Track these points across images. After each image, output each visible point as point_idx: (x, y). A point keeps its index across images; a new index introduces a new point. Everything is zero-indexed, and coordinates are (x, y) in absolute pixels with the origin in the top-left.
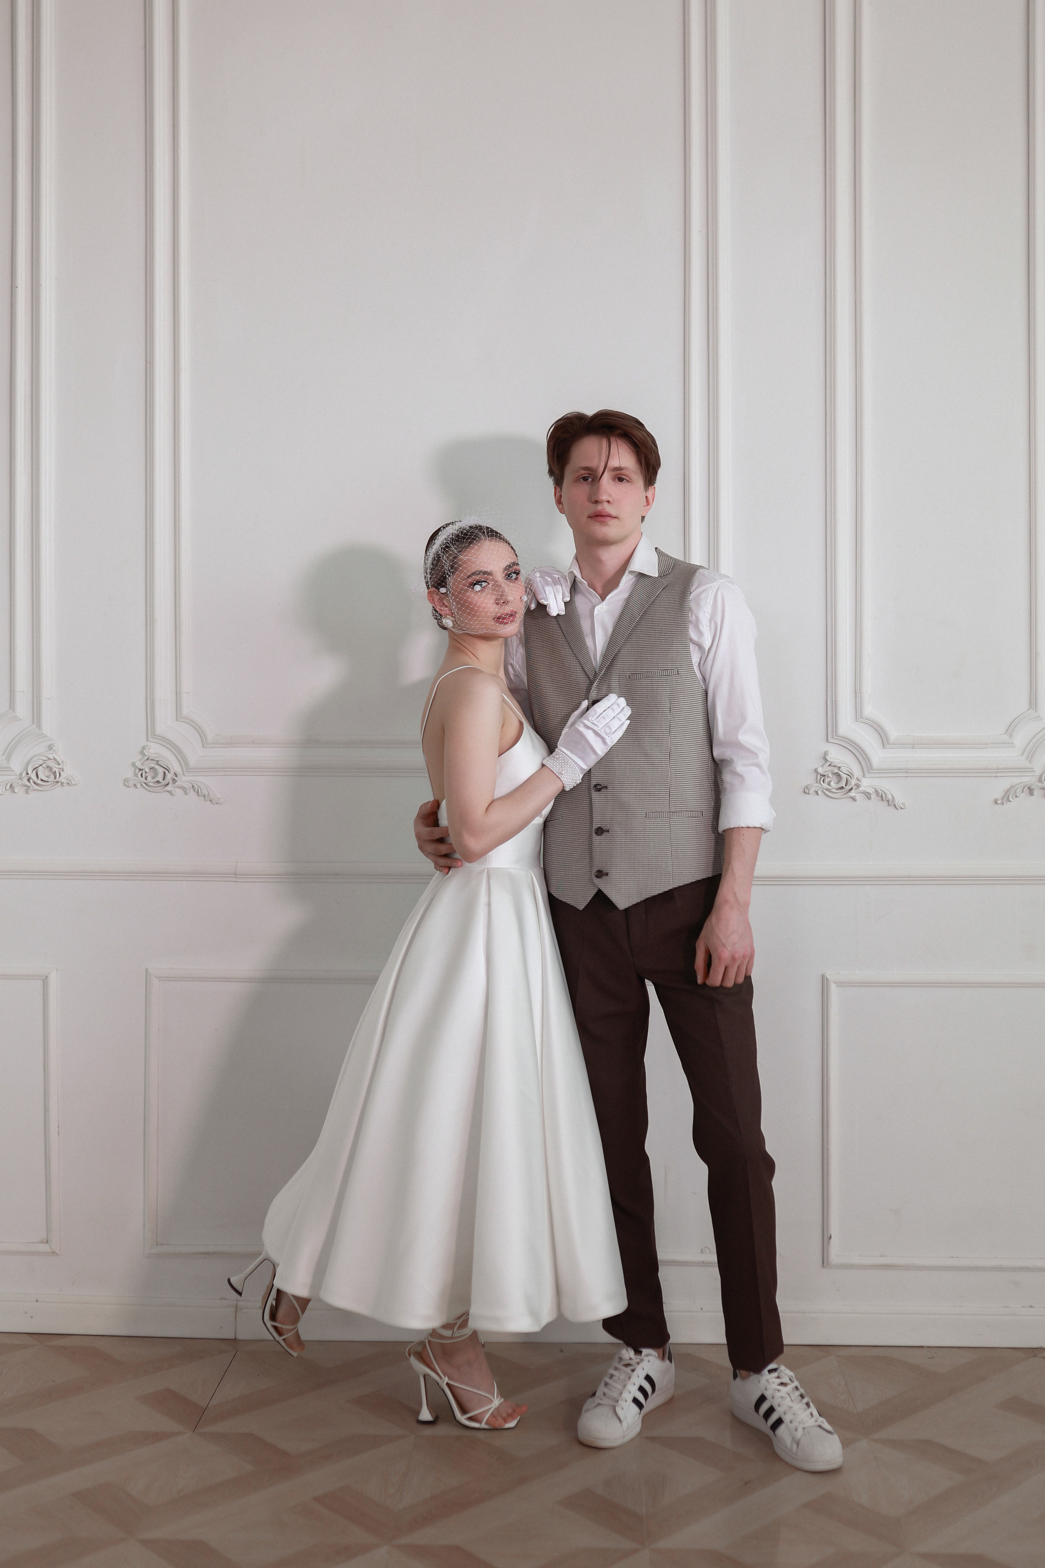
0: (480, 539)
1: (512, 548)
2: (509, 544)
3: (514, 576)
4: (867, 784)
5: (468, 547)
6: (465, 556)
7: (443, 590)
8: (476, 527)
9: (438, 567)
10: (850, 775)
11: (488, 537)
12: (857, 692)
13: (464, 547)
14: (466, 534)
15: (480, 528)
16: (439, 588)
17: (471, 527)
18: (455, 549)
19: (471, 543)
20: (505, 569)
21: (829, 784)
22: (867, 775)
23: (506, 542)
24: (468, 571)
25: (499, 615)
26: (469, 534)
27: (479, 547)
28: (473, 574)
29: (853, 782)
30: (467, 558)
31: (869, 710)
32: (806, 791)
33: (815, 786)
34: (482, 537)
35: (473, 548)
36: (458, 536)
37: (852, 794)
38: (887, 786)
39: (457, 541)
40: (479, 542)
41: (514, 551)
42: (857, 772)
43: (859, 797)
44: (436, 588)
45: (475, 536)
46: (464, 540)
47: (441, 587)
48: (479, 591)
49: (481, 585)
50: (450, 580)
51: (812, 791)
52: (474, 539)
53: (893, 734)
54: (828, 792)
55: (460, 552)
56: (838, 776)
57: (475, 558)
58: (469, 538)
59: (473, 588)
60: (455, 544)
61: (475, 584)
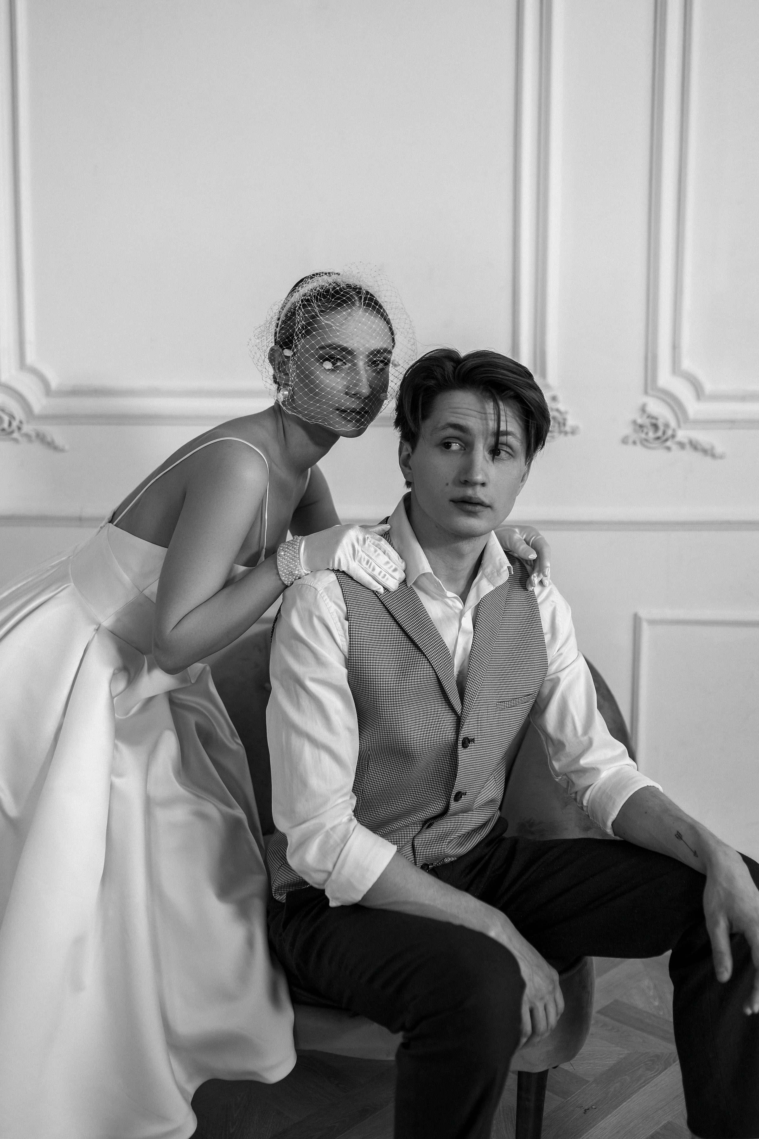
0: (353, 304)
1: (391, 329)
2: (388, 322)
3: (381, 365)
4: (682, 435)
5: (333, 309)
6: (327, 319)
7: (287, 353)
8: (355, 289)
9: (291, 322)
10: (667, 426)
11: (364, 305)
12: (675, 347)
13: (330, 307)
14: (337, 292)
15: (358, 290)
16: (284, 349)
17: (349, 286)
18: (319, 306)
19: (339, 305)
20: (372, 353)
21: (647, 433)
22: (682, 425)
23: (385, 319)
24: (323, 339)
25: (343, 408)
26: (342, 293)
27: (349, 314)
28: (329, 346)
29: (669, 433)
30: (327, 322)
31: (687, 364)
32: (625, 441)
33: (634, 436)
34: (357, 304)
35: (339, 313)
36: (328, 291)
37: (669, 443)
38: (702, 437)
39: (325, 297)
40: (350, 308)
41: (392, 334)
42: (673, 423)
43: (674, 447)
44: (281, 346)
45: (348, 298)
46: (332, 298)
47: (286, 348)
48: (329, 370)
49: (334, 364)
50: (300, 343)
51: (631, 440)
52: (345, 302)
53: (708, 387)
54: (644, 442)
55: (322, 311)
56: (655, 427)
57: (337, 326)
58: (339, 299)
59: (322, 363)
60: (320, 300)
61: (327, 359)
